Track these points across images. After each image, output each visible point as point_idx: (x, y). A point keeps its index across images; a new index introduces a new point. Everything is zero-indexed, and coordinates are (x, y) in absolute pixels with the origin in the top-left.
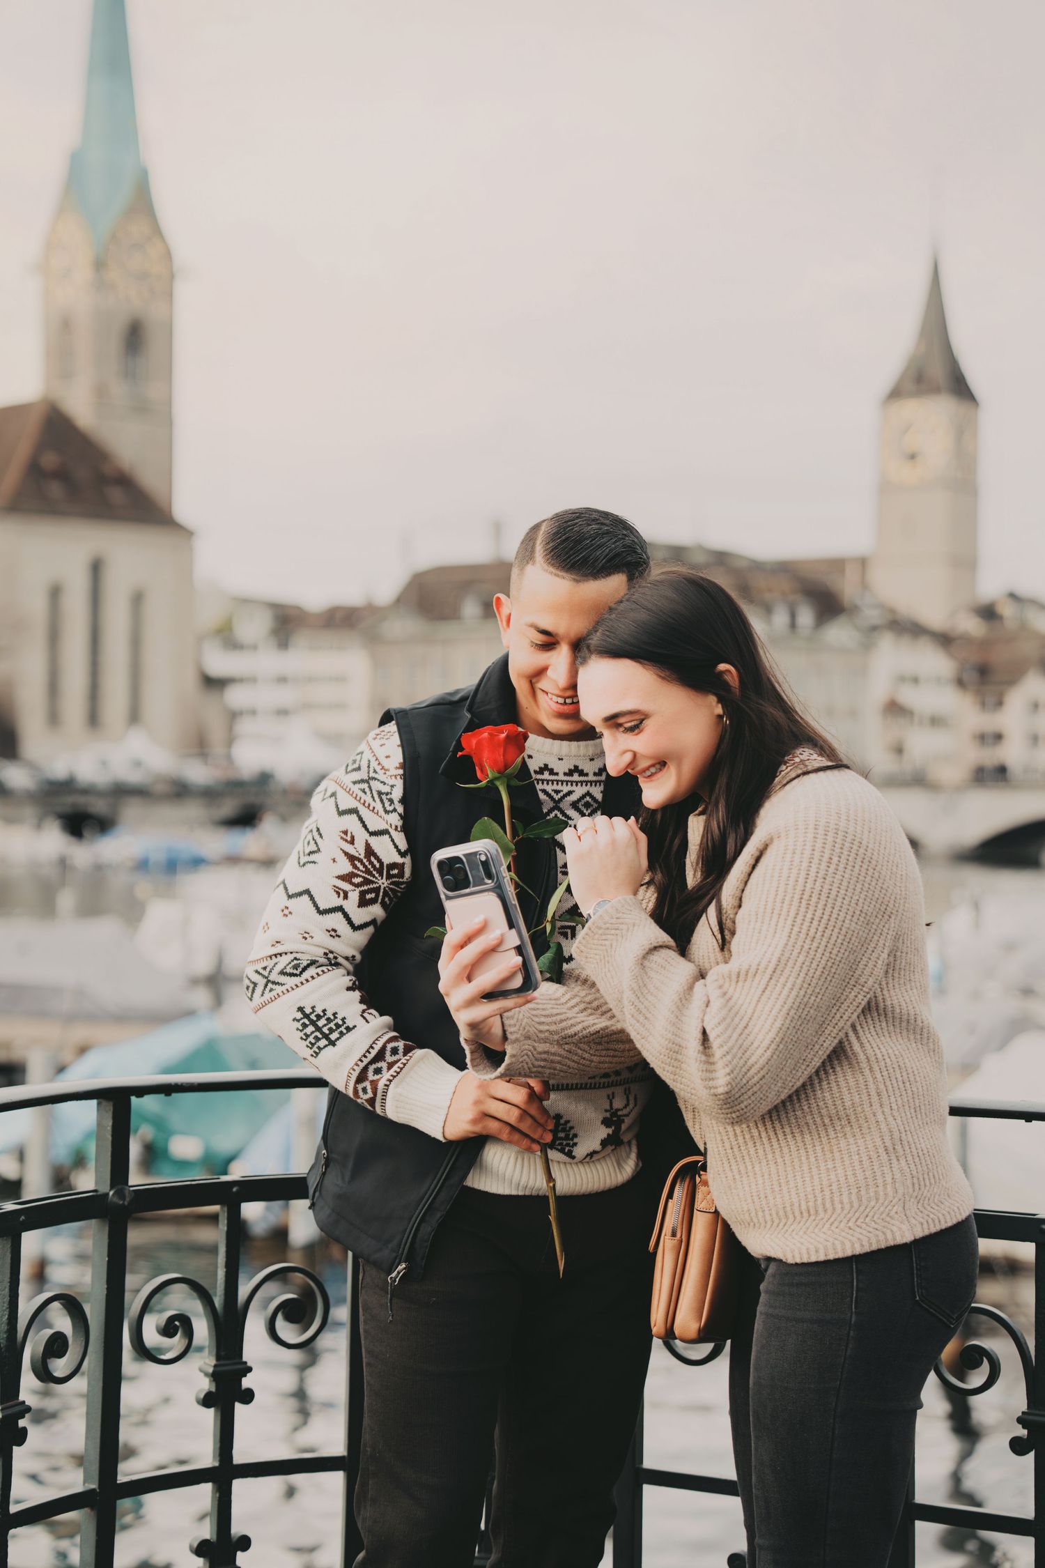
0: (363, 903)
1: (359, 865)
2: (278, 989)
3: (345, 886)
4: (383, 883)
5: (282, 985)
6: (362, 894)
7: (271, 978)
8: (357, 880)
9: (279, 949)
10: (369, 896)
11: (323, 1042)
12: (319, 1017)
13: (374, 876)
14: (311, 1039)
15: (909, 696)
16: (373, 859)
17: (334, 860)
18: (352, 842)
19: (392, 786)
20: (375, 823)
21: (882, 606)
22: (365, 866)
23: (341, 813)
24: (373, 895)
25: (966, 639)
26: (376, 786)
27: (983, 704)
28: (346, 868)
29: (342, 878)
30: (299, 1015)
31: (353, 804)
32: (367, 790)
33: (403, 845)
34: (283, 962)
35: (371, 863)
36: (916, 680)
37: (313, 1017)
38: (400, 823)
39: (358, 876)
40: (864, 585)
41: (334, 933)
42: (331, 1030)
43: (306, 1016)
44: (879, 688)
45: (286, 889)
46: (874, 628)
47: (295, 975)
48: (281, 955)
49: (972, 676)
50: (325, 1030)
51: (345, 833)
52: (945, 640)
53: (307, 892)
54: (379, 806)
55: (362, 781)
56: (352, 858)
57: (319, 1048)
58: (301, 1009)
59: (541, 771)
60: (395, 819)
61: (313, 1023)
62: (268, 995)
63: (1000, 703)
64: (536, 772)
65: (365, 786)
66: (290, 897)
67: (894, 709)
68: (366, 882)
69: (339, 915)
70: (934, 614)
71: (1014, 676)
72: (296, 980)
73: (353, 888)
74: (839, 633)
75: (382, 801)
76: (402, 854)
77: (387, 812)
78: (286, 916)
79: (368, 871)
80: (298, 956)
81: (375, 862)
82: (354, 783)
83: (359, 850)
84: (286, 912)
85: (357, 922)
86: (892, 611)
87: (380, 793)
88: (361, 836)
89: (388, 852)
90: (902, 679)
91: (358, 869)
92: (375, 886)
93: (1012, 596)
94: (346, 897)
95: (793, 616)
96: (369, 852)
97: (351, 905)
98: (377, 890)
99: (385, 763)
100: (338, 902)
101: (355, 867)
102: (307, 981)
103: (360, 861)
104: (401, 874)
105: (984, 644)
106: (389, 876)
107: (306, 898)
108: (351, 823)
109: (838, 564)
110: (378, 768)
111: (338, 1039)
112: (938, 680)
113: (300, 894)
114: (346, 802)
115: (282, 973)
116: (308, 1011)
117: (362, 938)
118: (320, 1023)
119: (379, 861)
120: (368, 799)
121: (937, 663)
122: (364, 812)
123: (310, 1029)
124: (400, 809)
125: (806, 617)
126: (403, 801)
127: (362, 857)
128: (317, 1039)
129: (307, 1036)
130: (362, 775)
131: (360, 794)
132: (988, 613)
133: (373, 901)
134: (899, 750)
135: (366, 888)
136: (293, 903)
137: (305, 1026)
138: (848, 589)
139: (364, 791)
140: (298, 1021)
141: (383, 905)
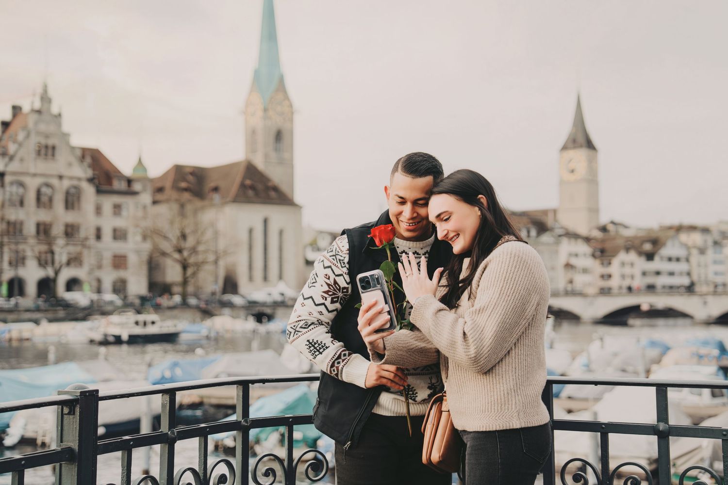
0: (332, 302)
1: (331, 287)
2: (300, 334)
3: (326, 295)
4: (340, 294)
5: (301, 332)
6: (332, 299)
7: (297, 330)
8: (330, 293)
9: (300, 318)
10: (335, 300)
11: (317, 353)
12: (315, 343)
13: (337, 292)
14: (313, 352)
15: (574, 261)
16: (336, 285)
17: (322, 286)
18: (329, 279)
19: (344, 257)
20: (337, 272)
21: (562, 228)
22: (334, 288)
23: (325, 268)
24: (336, 299)
25: (595, 239)
26: (338, 257)
27: (602, 264)
28: (326, 288)
29: (324, 292)
30: (308, 343)
31: (329, 264)
32: (335, 259)
33: (348, 280)
34: (301, 323)
35: (336, 287)
36: (576, 255)
37: (313, 343)
38: (347, 272)
39: (331, 292)
40: (556, 220)
41: (321, 313)
42: (320, 348)
43: (310, 343)
44: (562, 259)
45: (303, 296)
46: (560, 236)
47: (306, 328)
48: (300, 321)
49: (598, 253)
50: (318, 348)
51: (326, 275)
52: (587, 240)
53: (311, 297)
54: (339, 265)
55: (333, 256)
56: (328, 285)
57: (316, 355)
58: (308, 341)
59: (402, 253)
60: (345, 270)
61: (313, 346)
62: (295, 336)
63: (610, 263)
64: (400, 253)
65: (334, 257)
66: (305, 299)
67: (568, 266)
68: (334, 294)
69: (323, 306)
70: (583, 231)
71: (615, 253)
72: (306, 330)
73: (328, 296)
74: (546, 238)
75: (340, 263)
76: (348, 284)
77: (342, 267)
78: (303, 306)
79: (335, 290)
80: (307, 321)
81: (338, 287)
82: (330, 256)
83: (331, 282)
84: (303, 305)
85: (330, 309)
86: (566, 229)
87: (340, 260)
88: (332, 277)
89: (342, 282)
90: (570, 255)
91: (331, 289)
92: (337, 295)
93: (613, 223)
94: (326, 300)
95: (528, 232)
96: (335, 282)
97: (328, 303)
98: (339, 297)
99: (343, 249)
100: (323, 301)
101: (330, 288)
102: (310, 330)
103: (332, 286)
104: (347, 292)
105: (603, 241)
106: (343, 292)
107: (311, 299)
108: (329, 271)
109: (545, 212)
110: (339, 251)
111: (323, 351)
112: (585, 255)
113: (308, 298)
114: (327, 264)
115: (301, 327)
116: (311, 341)
117: (332, 316)
118: (316, 346)
119: (339, 286)
120: (335, 262)
121: (583, 248)
122: (333, 267)
123: (312, 348)
124: (347, 266)
125: (533, 233)
126: (348, 263)
127: (332, 284)
128: (315, 352)
129: (311, 351)
130: (333, 253)
131: (332, 260)
132: (604, 229)
133: (336, 302)
134: (571, 282)
135: (334, 296)
136: (306, 302)
137: (310, 347)
138: (549, 221)
139: (334, 259)
140: (307, 345)
141: (340, 303)
